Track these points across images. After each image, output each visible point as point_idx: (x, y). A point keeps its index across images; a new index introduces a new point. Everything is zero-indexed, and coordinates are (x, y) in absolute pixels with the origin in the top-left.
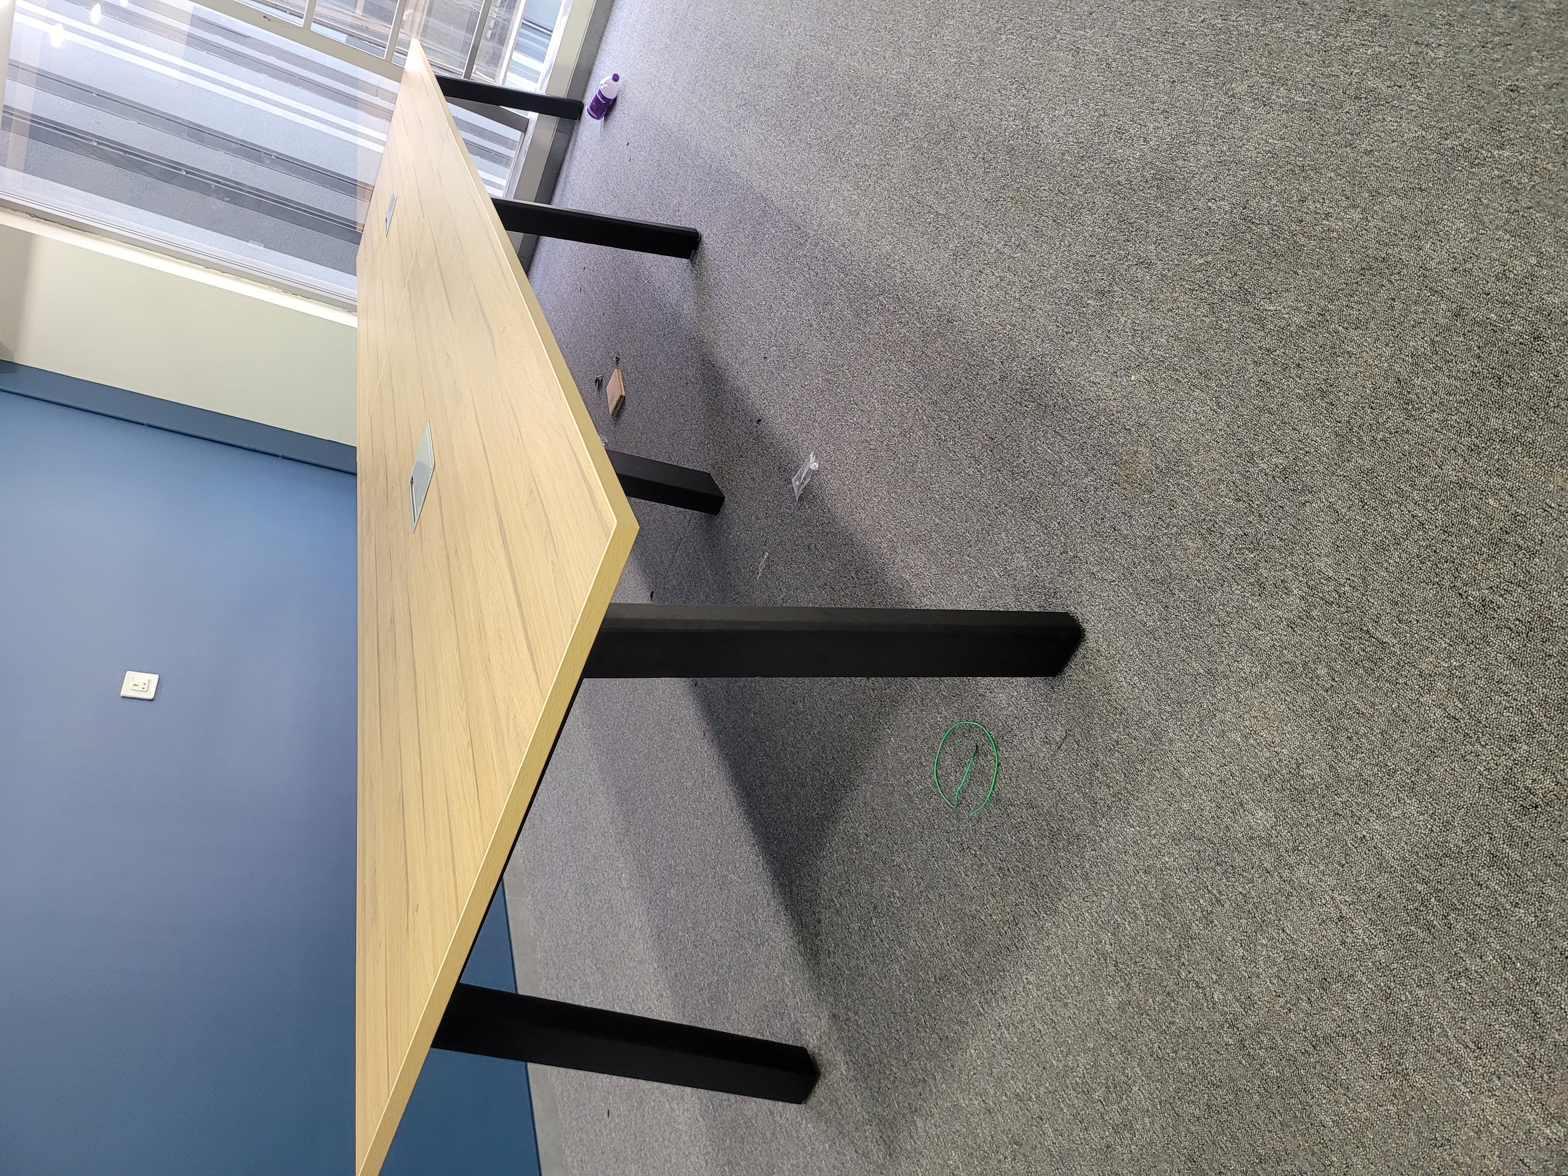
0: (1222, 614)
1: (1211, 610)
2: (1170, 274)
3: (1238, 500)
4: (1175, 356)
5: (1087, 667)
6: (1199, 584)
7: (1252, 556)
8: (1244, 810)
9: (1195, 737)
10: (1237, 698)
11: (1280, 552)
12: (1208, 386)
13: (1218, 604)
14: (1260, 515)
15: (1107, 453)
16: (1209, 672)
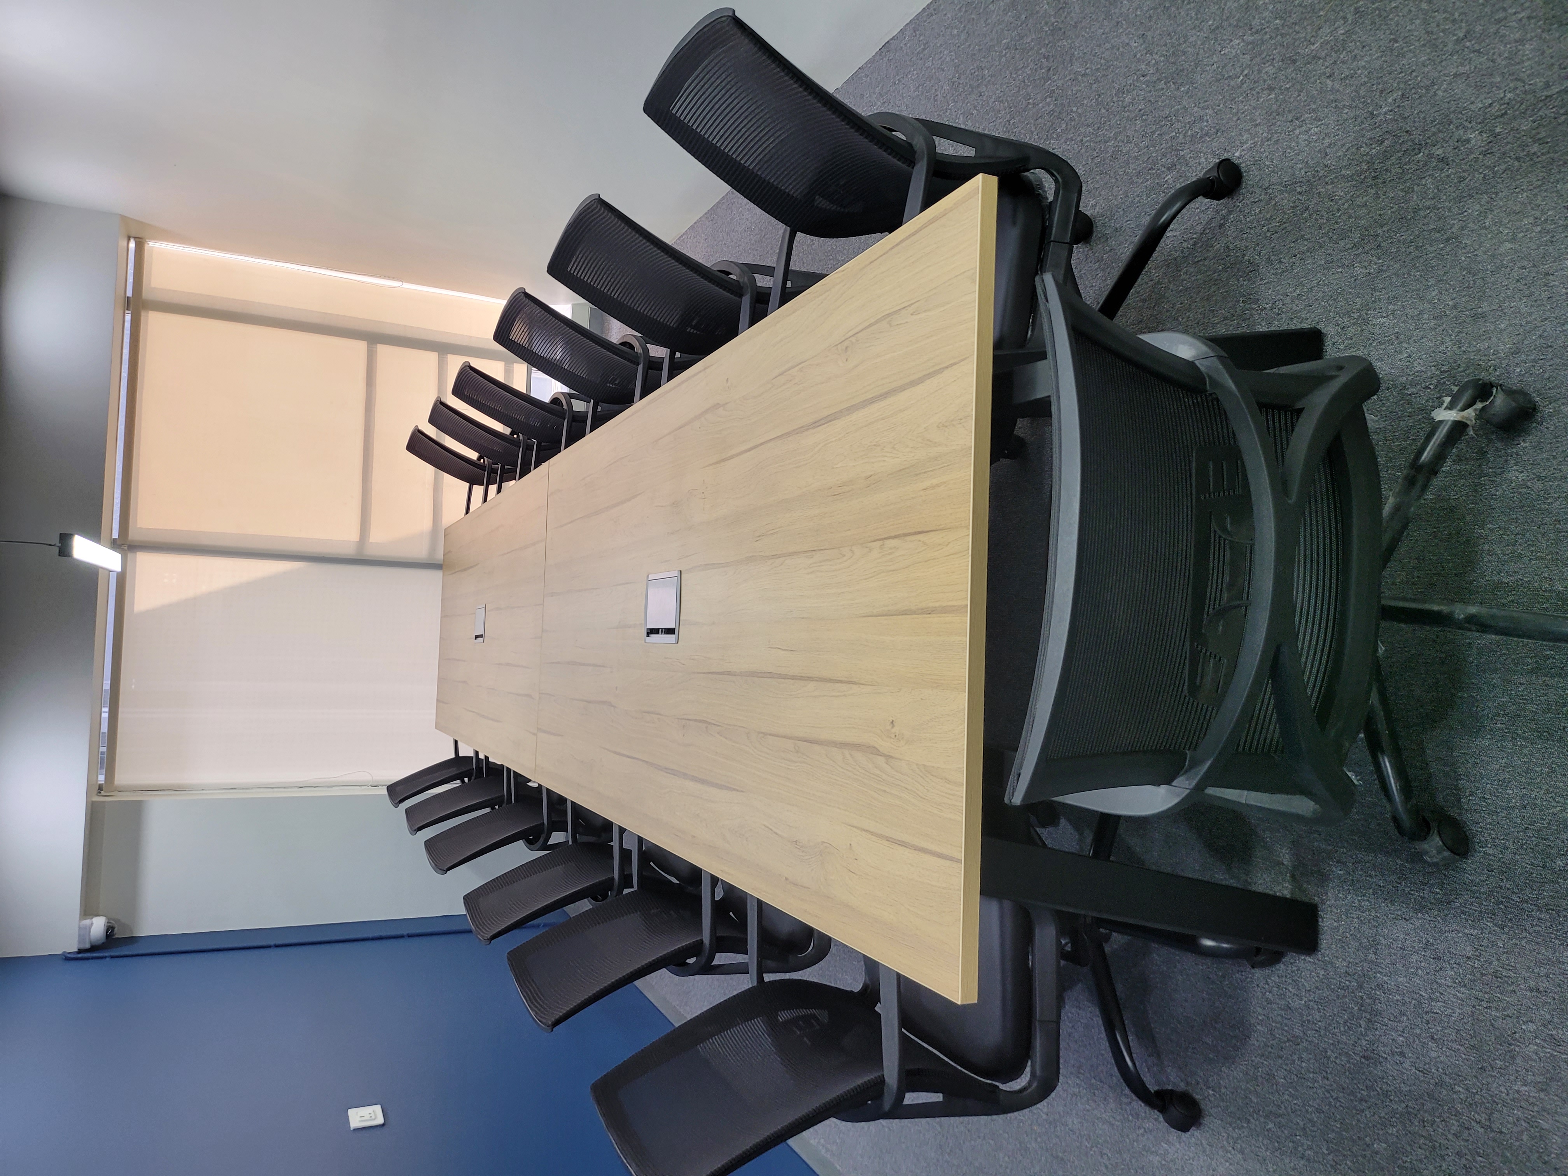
0: (1428, 203)
1: (1416, 211)
2: (1222, 106)
3: (1383, 142)
4: (1262, 134)
5: (1342, 347)
6: (1393, 210)
7: (1422, 154)
8: (1553, 275)
9: (1472, 282)
10: (1485, 228)
11: (1440, 131)
12: (1304, 120)
13: (1419, 202)
14: (1407, 132)
15: (1251, 229)
16: (1448, 240)
